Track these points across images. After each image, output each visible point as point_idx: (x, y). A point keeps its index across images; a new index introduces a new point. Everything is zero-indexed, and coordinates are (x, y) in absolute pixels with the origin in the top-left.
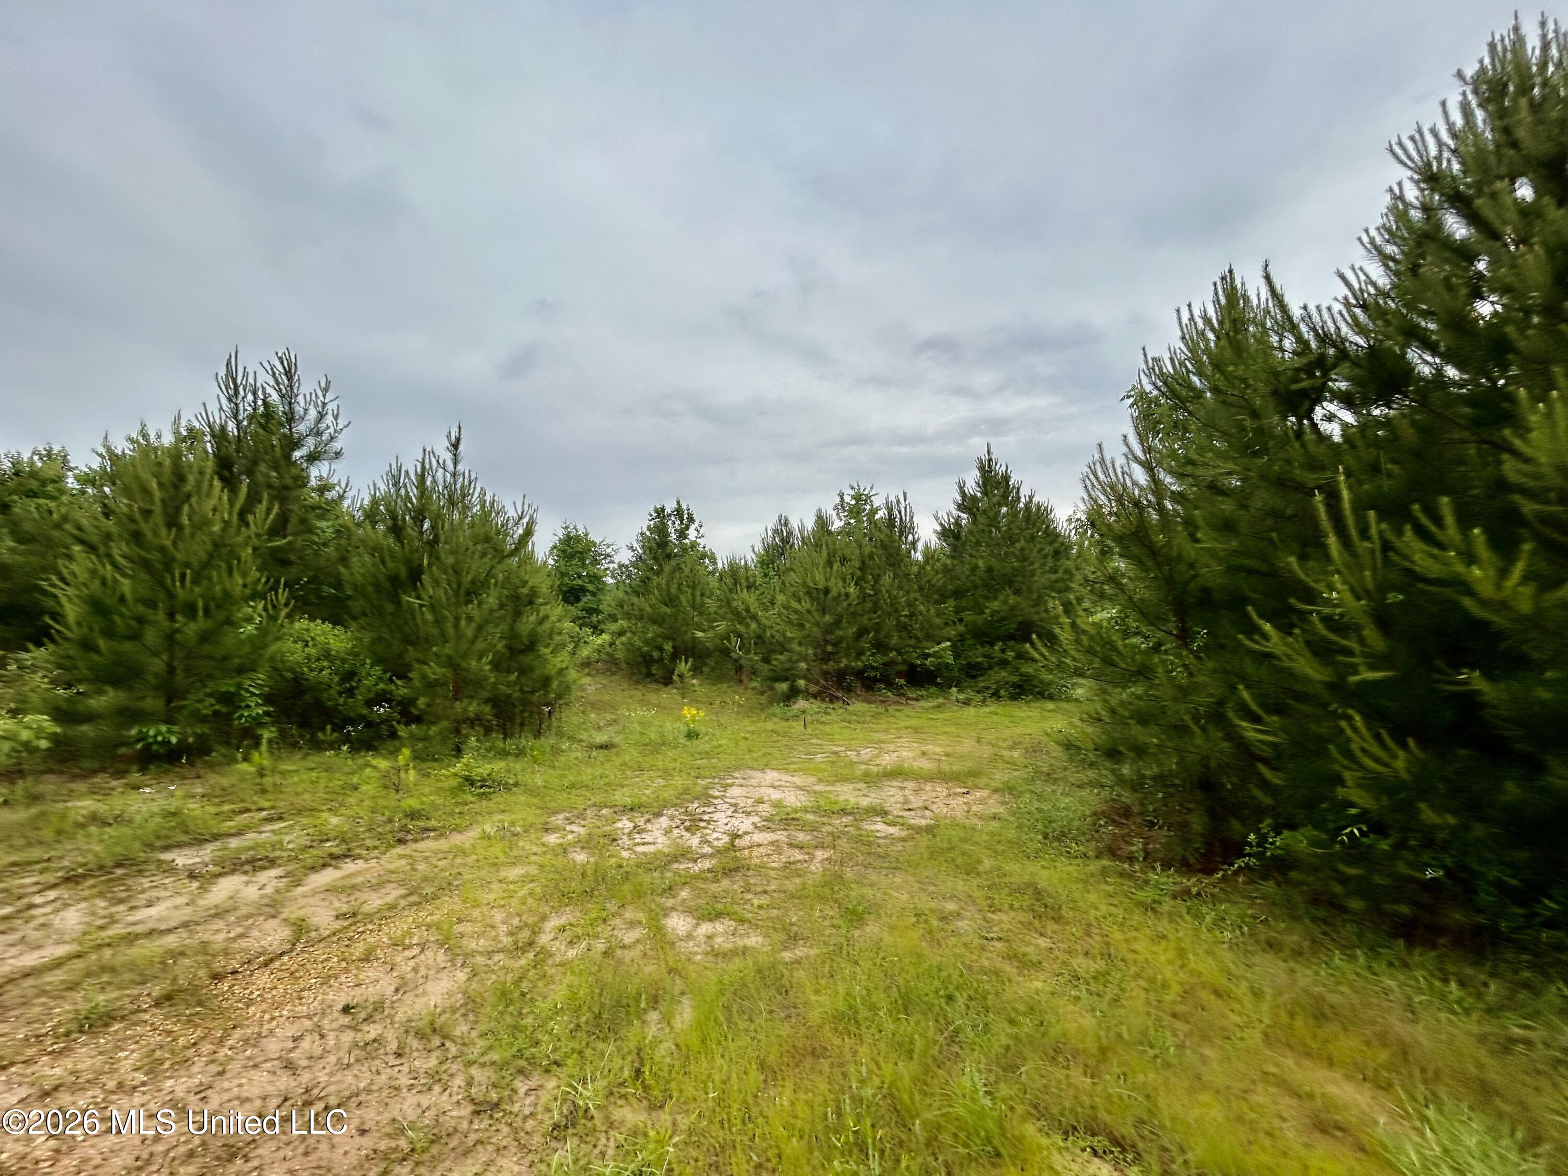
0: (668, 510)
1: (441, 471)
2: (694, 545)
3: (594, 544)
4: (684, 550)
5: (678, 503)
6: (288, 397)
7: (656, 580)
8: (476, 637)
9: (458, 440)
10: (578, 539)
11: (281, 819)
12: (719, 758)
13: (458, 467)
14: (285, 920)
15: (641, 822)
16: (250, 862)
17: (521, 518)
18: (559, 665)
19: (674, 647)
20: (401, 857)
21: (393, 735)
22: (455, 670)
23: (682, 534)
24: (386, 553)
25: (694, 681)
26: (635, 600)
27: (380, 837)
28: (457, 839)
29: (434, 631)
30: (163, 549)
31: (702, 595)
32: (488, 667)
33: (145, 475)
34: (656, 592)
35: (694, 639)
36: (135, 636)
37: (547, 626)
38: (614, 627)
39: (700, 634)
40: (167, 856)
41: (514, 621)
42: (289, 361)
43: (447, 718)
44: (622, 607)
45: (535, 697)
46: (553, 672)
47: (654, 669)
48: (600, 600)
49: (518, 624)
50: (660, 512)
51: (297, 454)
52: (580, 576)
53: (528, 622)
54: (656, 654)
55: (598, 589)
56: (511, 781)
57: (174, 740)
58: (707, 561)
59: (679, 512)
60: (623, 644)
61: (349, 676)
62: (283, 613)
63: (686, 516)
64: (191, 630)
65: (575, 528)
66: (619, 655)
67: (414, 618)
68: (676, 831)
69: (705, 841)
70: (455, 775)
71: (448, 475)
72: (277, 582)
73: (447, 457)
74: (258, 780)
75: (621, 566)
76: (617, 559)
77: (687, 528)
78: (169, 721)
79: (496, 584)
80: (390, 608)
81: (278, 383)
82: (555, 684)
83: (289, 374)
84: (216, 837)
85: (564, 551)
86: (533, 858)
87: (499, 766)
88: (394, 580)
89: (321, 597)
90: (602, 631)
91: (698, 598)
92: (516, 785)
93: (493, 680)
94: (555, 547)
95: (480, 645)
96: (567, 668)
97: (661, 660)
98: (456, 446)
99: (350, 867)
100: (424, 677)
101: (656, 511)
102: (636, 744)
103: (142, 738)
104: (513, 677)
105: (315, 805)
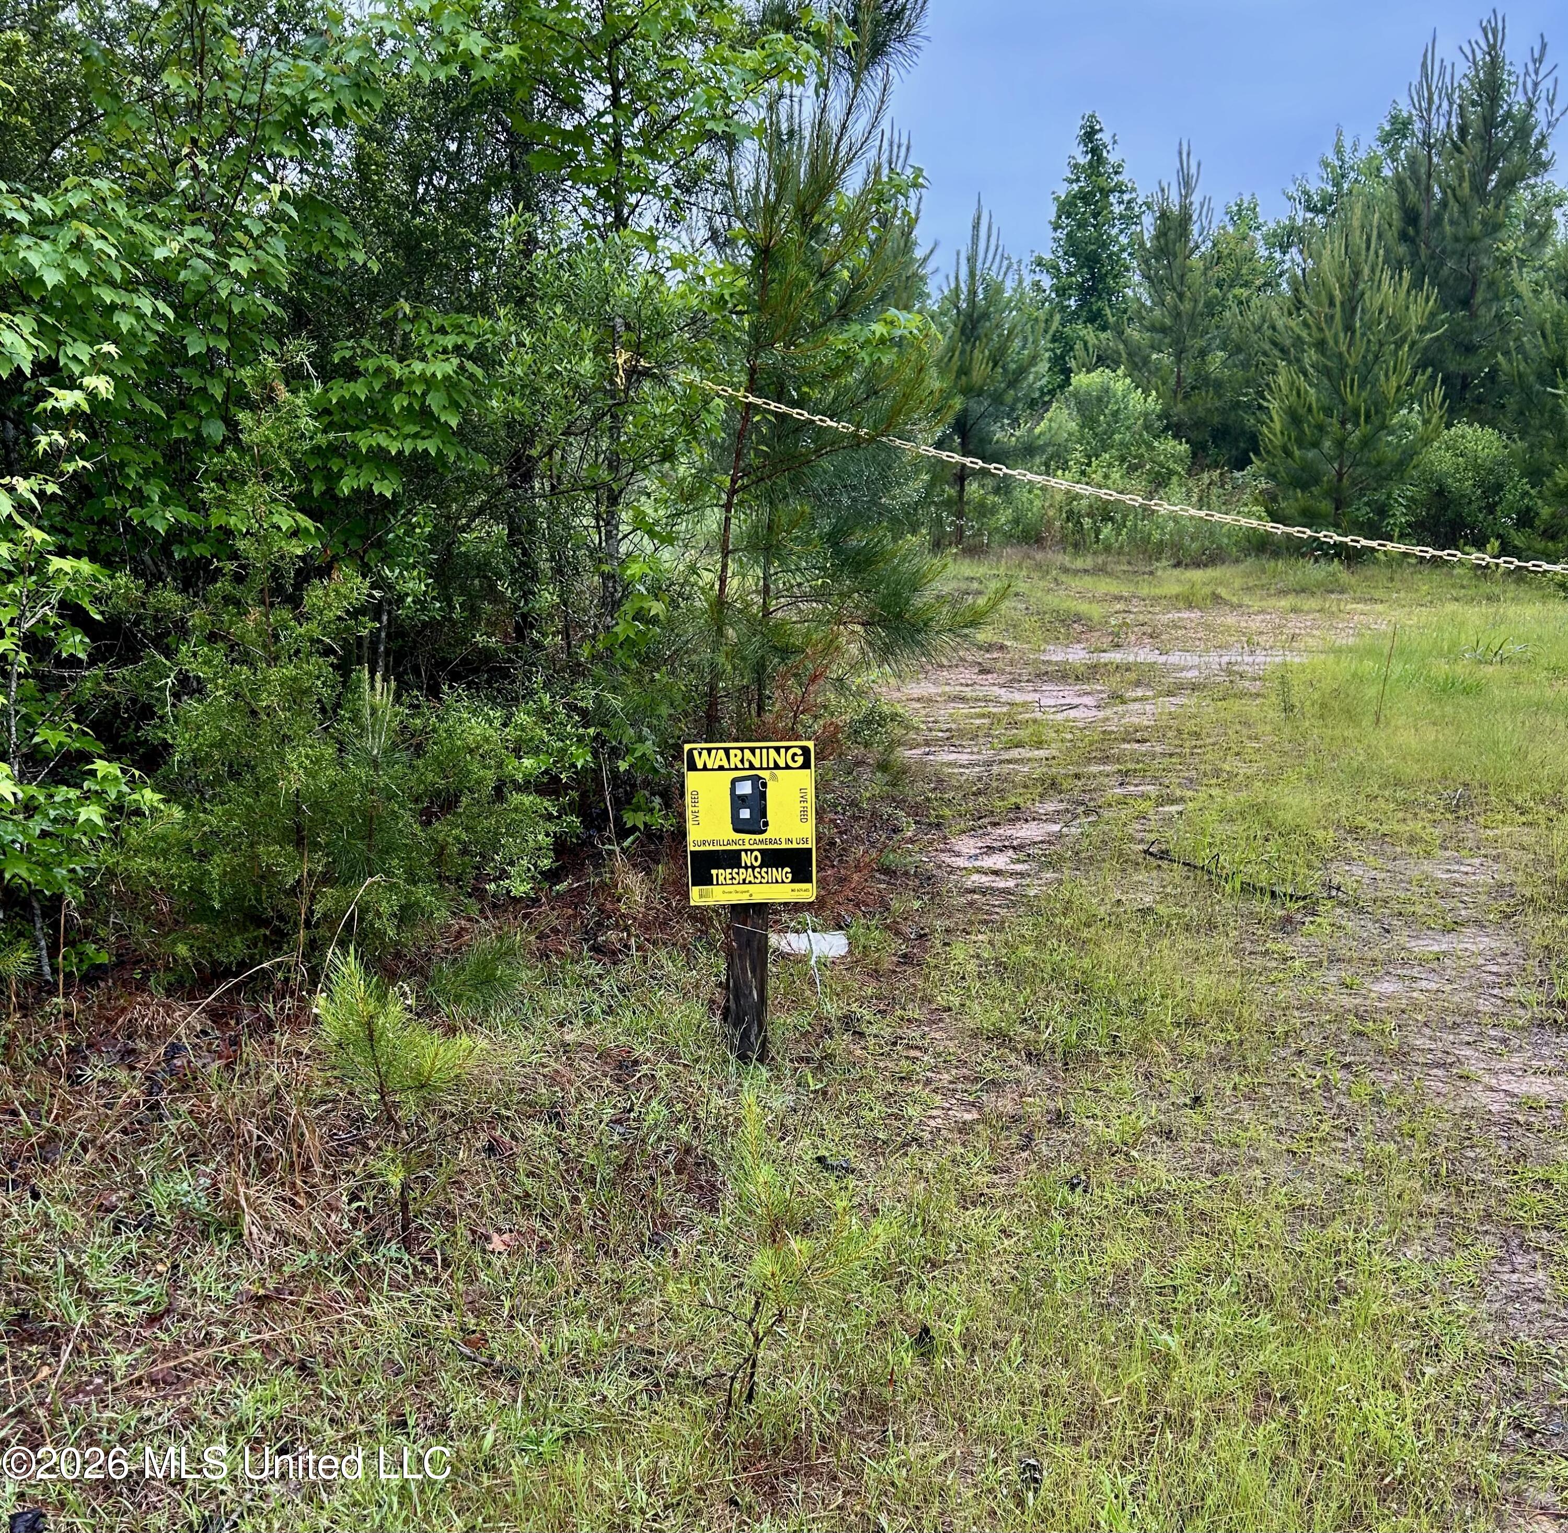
30: (1340, 356)
61: (1492, 489)
64: (1355, 436)
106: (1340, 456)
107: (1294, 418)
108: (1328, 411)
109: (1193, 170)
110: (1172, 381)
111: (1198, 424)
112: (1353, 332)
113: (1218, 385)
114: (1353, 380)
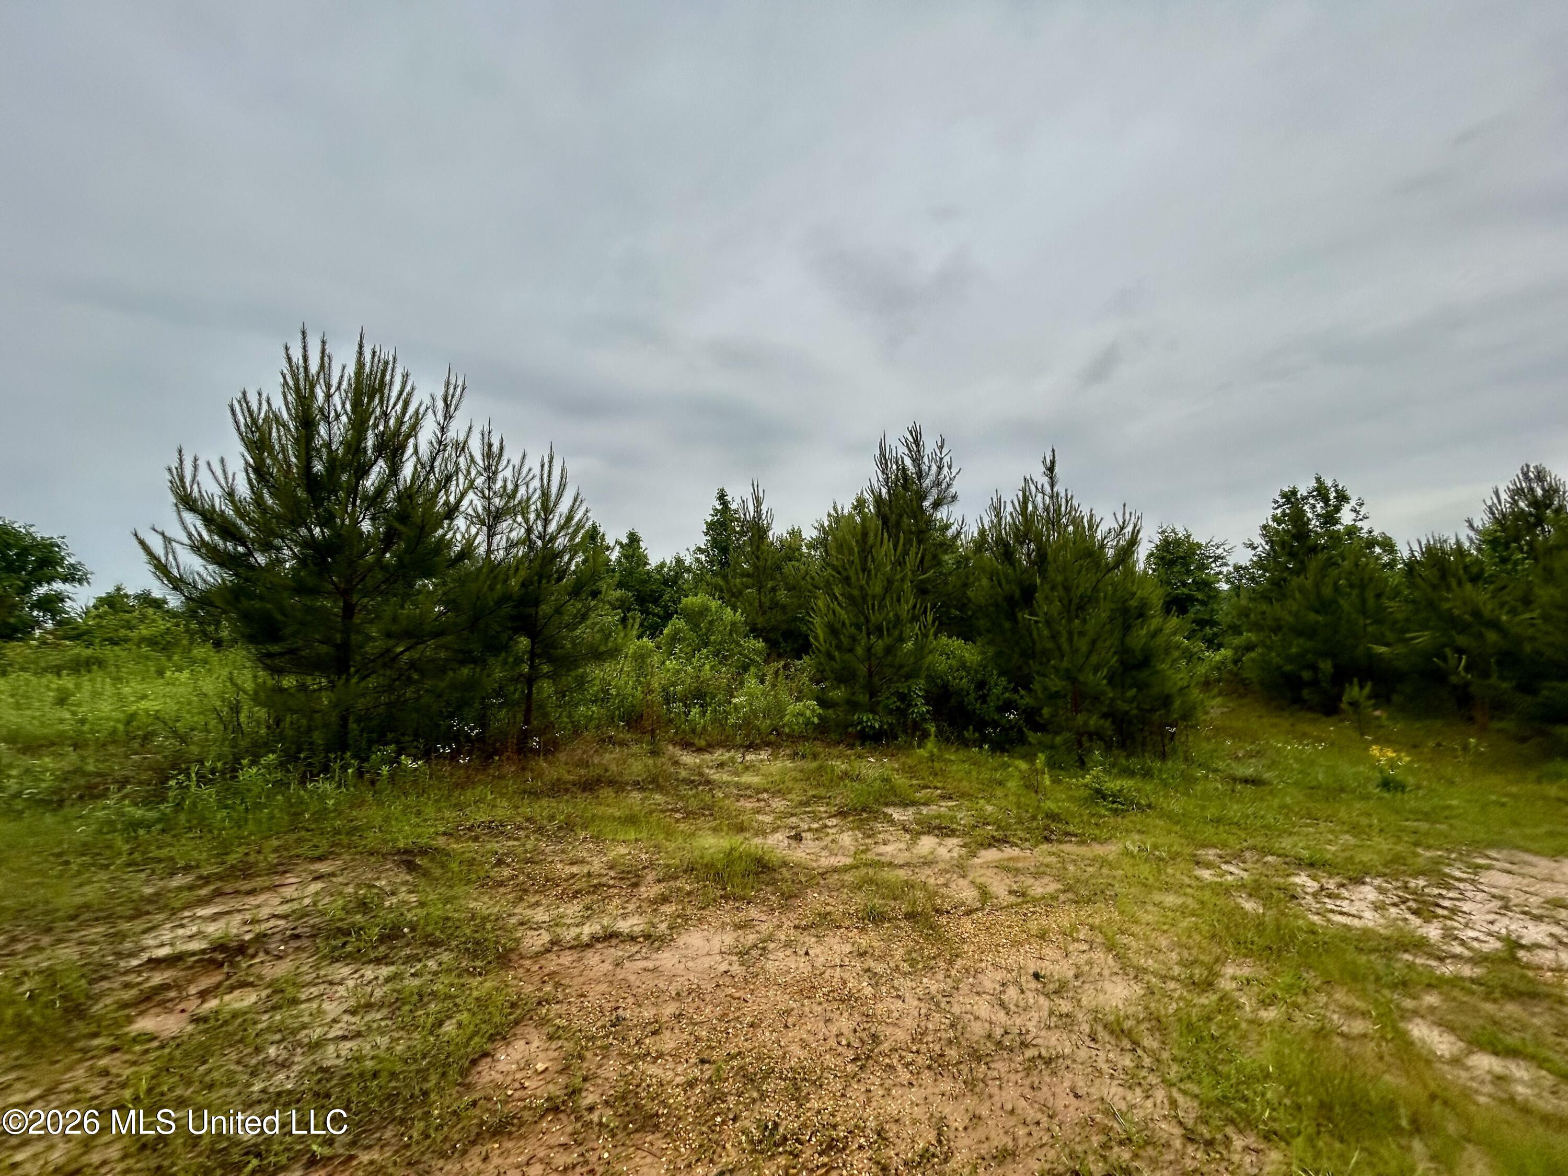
0: (1302, 491)
1: (1040, 496)
2: (1352, 531)
3: (1199, 546)
4: (1335, 538)
6: (917, 461)
7: (1295, 581)
8: (1090, 652)
9: (1053, 463)
10: (1178, 543)
11: (951, 798)
12: (1451, 826)
13: (1055, 490)
14: (972, 882)
15: (1331, 885)
16: (939, 828)
17: (1122, 528)
18: (1180, 684)
19: (1335, 666)
20: (1051, 854)
21: (1022, 740)
22: (1073, 683)
23: (1330, 518)
24: (1002, 577)
25: (1377, 713)
26: (1264, 607)
27: (1029, 830)
28: (1098, 850)
29: (1050, 645)
30: (862, 588)
31: (1378, 596)
32: (1105, 682)
33: (848, 537)
34: (1297, 595)
35: (1370, 655)
36: (851, 650)
37: (1160, 640)
38: (1237, 641)
39: (1382, 649)
40: (889, 810)
41: (1124, 635)
42: (916, 431)
43: (1070, 730)
44: (1247, 616)
45: (1156, 716)
46: (1174, 690)
47: (1306, 693)
48: (1212, 610)
49: (1128, 639)
50: (1290, 497)
51: (926, 504)
52: (1184, 584)
53: (1139, 636)
54: (1306, 675)
55: (1209, 597)
56: (1143, 802)
57: (877, 726)
58: (1378, 550)
59: (1321, 492)
60: (1253, 660)
61: (981, 685)
62: (932, 631)
63: (1333, 495)
64: (879, 645)
65: (1173, 531)
66: (1250, 674)
67: (1031, 634)
68: (1393, 910)
69: (1449, 935)
70: (1086, 786)
71: (1047, 498)
72: (926, 608)
73: (1044, 481)
74: (930, 764)
75: (1237, 568)
76: (1232, 560)
77: (1337, 509)
78: (874, 712)
79: (1105, 598)
80: (1007, 625)
81: (910, 451)
82: (1177, 703)
83: (917, 442)
84: (913, 803)
85: (1163, 558)
86: (1189, 890)
87: (1126, 784)
88: (1010, 599)
89: (950, 618)
90: (1220, 646)
91: (1371, 602)
92: (1149, 806)
93: (1111, 695)
94: (1151, 554)
95: (1094, 659)
96: (1188, 686)
97: (1314, 683)
98: (1051, 469)
99: (1010, 852)
100: (1045, 688)
101: (1284, 495)
102: (1296, 784)
103: (860, 722)
104: (1132, 693)
105: (971, 792)
106: (869, 659)
107: (833, 630)
108: (858, 627)
109: (761, 495)
110: (757, 604)
111: (774, 629)
112: (870, 571)
113: (784, 608)
114: (873, 605)
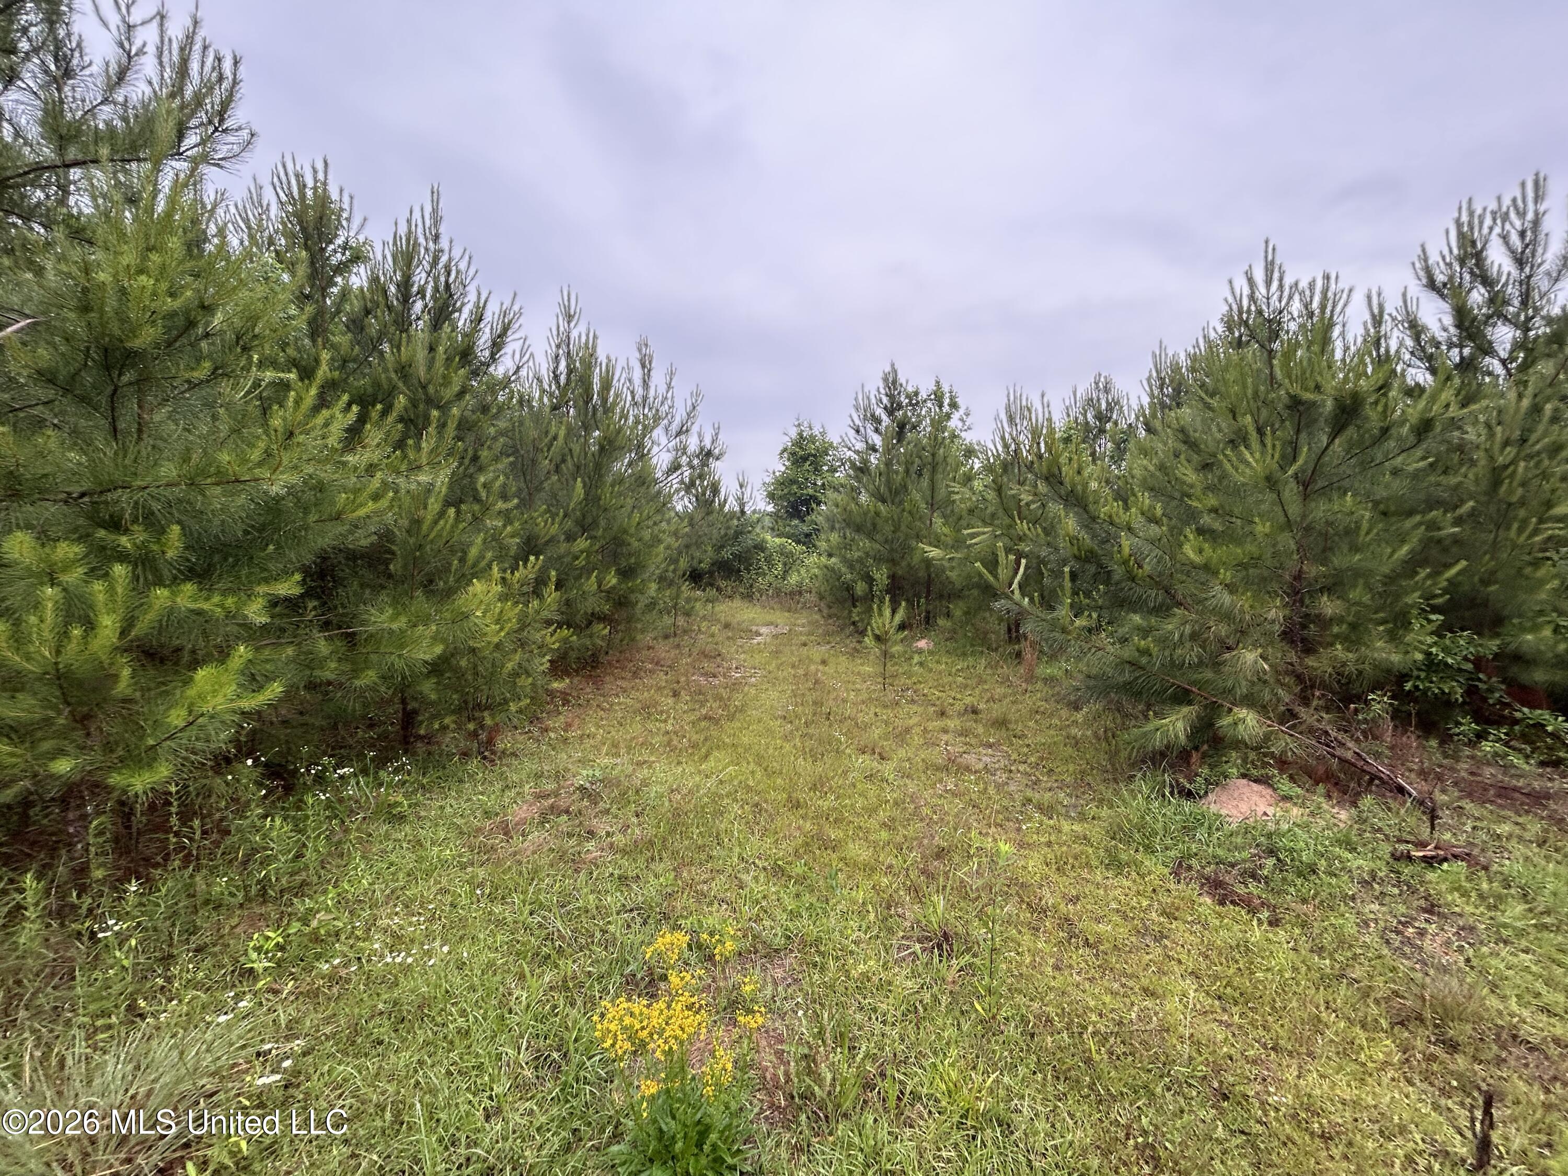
0: (923, 395)
2: (956, 439)
4: (941, 444)
5: (938, 382)
10: (812, 439)
19: (892, 576)
23: (940, 424)
25: (922, 644)
39: (934, 552)
54: (860, 587)
59: (938, 398)
63: (947, 401)
65: (810, 426)
77: (948, 416)
85: (795, 454)
91: (941, 489)
94: (785, 450)
